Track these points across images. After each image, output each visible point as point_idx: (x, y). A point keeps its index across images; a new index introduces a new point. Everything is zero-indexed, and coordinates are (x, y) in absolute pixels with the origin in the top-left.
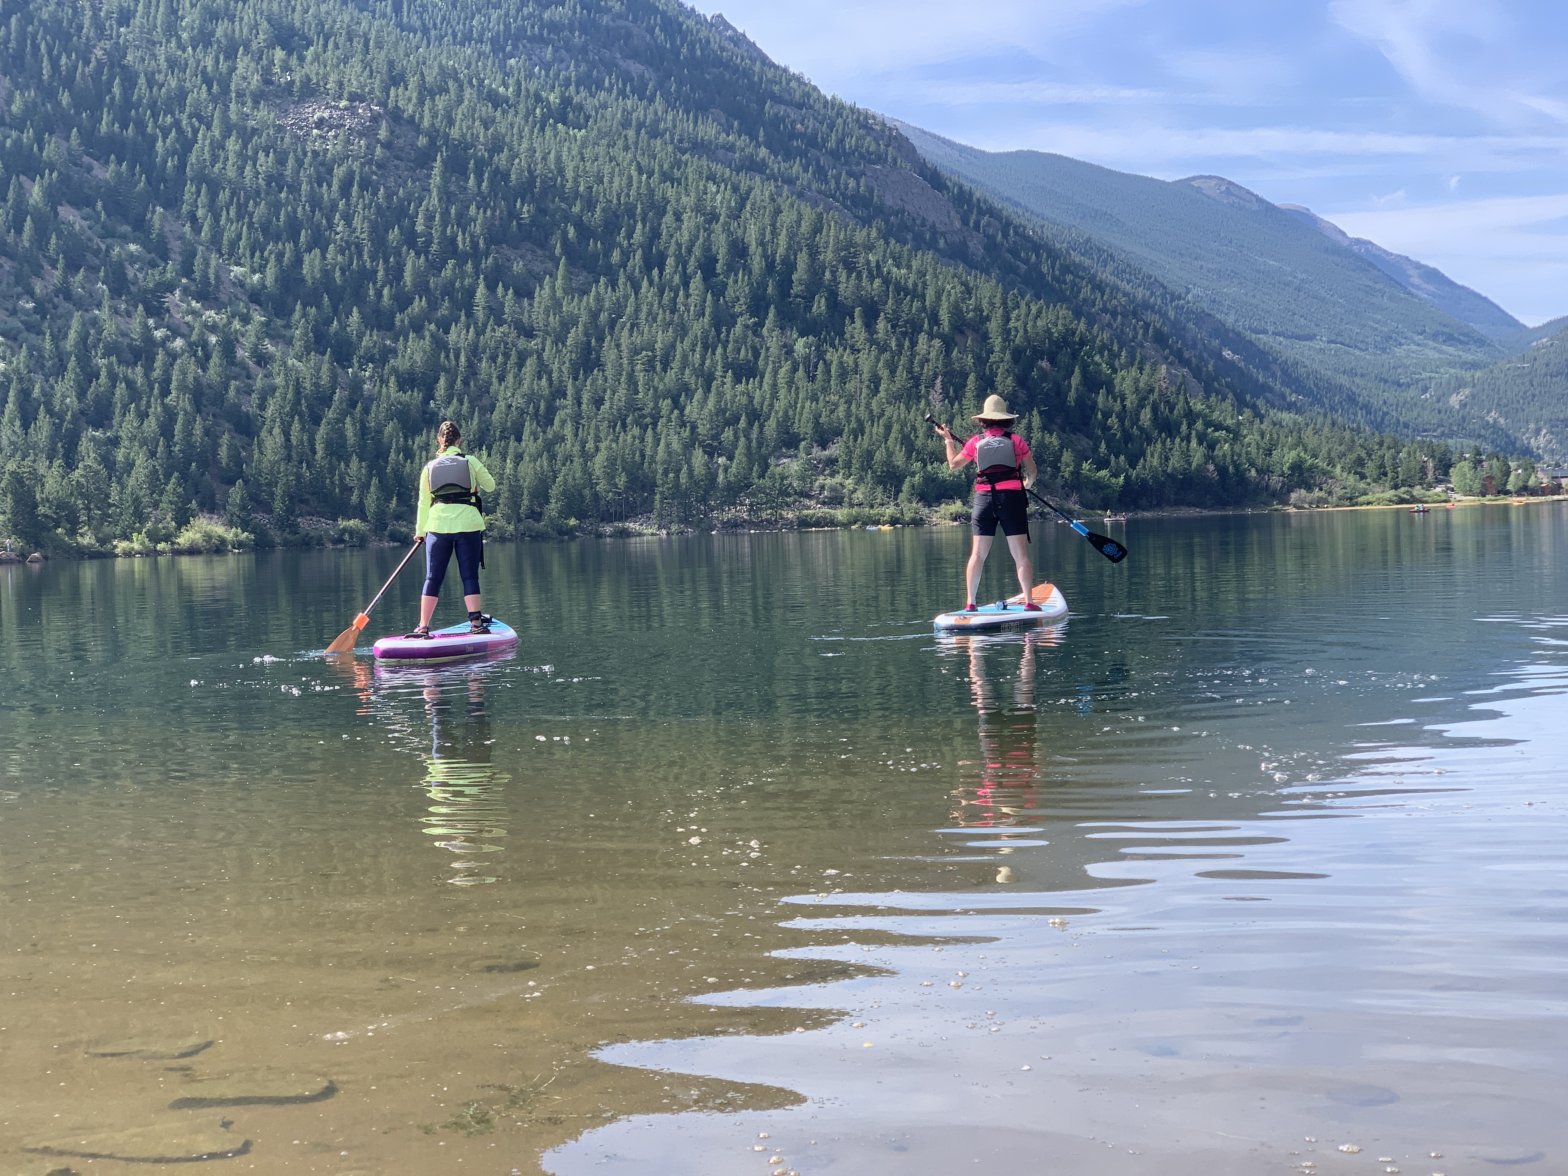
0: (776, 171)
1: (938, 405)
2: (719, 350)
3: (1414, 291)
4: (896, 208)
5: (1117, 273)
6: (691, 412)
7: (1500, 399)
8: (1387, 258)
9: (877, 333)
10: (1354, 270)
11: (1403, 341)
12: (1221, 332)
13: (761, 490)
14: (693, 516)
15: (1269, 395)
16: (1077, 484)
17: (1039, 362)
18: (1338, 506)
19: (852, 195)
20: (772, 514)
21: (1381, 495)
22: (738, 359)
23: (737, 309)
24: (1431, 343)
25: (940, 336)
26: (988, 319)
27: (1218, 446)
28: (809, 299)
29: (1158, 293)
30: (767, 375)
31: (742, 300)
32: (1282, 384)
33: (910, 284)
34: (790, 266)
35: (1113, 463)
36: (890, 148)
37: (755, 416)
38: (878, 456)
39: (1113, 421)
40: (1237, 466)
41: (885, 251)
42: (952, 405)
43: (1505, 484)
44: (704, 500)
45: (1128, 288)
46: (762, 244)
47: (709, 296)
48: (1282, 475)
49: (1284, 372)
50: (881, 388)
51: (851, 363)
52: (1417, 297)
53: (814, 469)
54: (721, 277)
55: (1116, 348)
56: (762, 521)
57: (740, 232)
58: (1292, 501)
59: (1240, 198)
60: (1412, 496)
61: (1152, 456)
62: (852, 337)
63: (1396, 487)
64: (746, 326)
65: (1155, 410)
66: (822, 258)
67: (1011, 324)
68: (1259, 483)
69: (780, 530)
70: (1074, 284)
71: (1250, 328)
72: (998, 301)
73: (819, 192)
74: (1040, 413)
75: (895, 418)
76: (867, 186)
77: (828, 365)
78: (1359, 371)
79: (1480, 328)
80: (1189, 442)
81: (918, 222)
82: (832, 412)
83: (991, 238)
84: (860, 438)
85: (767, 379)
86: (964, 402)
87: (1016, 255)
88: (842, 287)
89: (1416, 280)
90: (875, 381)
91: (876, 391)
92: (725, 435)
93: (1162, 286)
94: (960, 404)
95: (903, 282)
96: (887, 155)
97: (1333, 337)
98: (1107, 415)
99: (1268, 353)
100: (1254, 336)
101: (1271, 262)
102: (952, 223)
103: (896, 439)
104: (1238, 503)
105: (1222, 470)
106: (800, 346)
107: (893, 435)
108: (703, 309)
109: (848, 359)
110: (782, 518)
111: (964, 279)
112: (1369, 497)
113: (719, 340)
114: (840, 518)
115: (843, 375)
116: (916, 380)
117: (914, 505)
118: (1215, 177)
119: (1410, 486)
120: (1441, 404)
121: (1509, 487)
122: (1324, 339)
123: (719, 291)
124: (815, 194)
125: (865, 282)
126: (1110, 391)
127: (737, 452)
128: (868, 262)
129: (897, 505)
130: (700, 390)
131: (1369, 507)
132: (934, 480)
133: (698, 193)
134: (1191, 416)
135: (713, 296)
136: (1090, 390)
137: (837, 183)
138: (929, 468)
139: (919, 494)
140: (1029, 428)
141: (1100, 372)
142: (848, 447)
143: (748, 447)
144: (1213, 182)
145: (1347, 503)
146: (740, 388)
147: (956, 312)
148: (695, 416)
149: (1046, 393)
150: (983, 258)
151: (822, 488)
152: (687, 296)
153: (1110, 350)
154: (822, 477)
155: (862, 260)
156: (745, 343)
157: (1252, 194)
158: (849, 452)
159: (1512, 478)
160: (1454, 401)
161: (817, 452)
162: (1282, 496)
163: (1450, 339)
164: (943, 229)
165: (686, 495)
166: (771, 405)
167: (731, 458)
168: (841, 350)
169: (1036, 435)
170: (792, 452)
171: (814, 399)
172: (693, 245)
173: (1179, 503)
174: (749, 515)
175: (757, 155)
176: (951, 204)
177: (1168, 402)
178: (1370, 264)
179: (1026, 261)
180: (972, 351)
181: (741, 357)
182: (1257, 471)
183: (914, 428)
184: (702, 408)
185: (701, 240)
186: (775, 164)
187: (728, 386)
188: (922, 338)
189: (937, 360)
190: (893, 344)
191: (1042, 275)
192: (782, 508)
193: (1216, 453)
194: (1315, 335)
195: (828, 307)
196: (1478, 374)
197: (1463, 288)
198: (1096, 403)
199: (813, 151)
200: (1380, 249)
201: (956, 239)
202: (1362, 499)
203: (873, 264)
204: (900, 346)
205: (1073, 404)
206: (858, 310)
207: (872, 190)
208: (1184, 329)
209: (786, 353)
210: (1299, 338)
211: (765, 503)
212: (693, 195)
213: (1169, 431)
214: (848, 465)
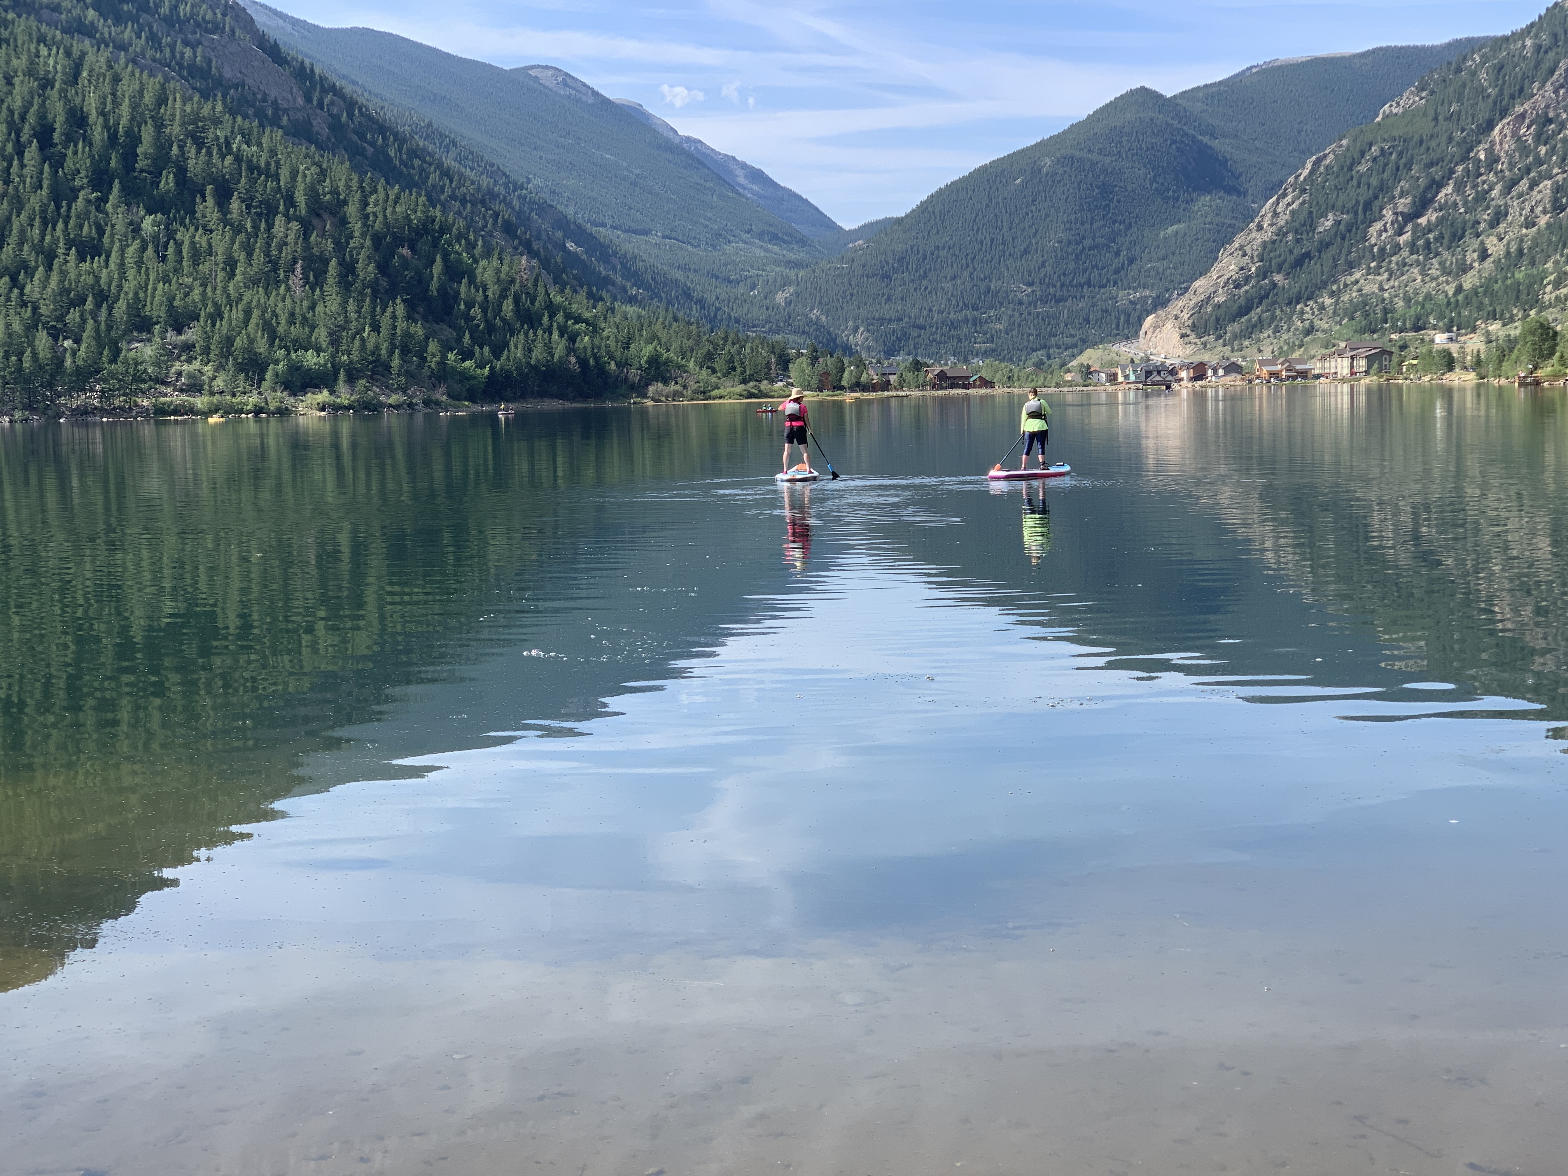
0: (107, 35)
1: (299, 291)
2: (60, 225)
3: (741, 191)
4: (235, 81)
5: (459, 159)
6: (32, 291)
7: (821, 297)
8: (716, 157)
9: (231, 213)
10: (686, 168)
11: (732, 238)
12: (562, 222)
13: (112, 375)
14: (38, 402)
15: (611, 288)
16: (443, 374)
17: (400, 250)
18: (692, 399)
19: (189, 65)
20: (126, 401)
21: (732, 389)
22: (81, 236)
23: (77, 183)
24: (757, 241)
25: (299, 219)
26: (345, 202)
27: (579, 338)
28: (157, 174)
29: (501, 182)
30: (113, 254)
31: (83, 173)
32: (623, 276)
33: (263, 165)
34: (134, 139)
35: (477, 354)
36: (228, 19)
37: (102, 297)
38: (238, 342)
39: (476, 311)
40: (597, 359)
41: (233, 127)
42: (313, 292)
43: (840, 380)
44: (50, 385)
45: (473, 175)
46: (102, 113)
47: (46, 166)
48: (640, 368)
49: (624, 266)
50: (237, 272)
51: (204, 244)
52: (743, 196)
53: (170, 354)
54: (59, 147)
55: (472, 237)
56: (114, 409)
57: (78, 100)
58: (650, 394)
59: (577, 91)
60: (760, 391)
61: (516, 347)
62: (204, 216)
63: (744, 382)
64: (89, 201)
65: (517, 300)
66: (167, 131)
67: (370, 209)
68: (618, 376)
69: (136, 418)
70: (422, 170)
71: (589, 220)
72: (355, 185)
73: (154, 60)
74: (404, 301)
75: (254, 303)
76: (204, 57)
77: (179, 245)
78: (692, 267)
79: (803, 229)
80: (551, 334)
81: (259, 96)
82: (187, 295)
83: (336, 118)
84: (218, 324)
85: (114, 255)
86: (326, 288)
87: (362, 137)
88: (191, 163)
89: (742, 180)
90: (231, 264)
91: (232, 275)
92: (70, 316)
93: (505, 174)
94: (321, 289)
95: (255, 160)
96: (224, 25)
97: (668, 233)
98: (470, 305)
99: (608, 246)
100: (594, 229)
101: (608, 156)
102: (295, 100)
103: (258, 325)
104: (598, 395)
105: (583, 362)
106: (148, 224)
107: (253, 321)
108: (40, 181)
109: (201, 239)
110: (136, 405)
111: (316, 160)
112: (721, 392)
113: (59, 214)
114: (200, 406)
115: (196, 257)
116: (274, 264)
117: (279, 394)
118: (552, 68)
119: (756, 381)
120: (768, 301)
121: (844, 383)
122: (659, 234)
123: (58, 163)
124: (150, 62)
125: (215, 159)
126: (472, 281)
127: (84, 335)
128: (217, 138)
129: (260, 393)
130: (41, 268)
131: (721, 401)
132: (298, 369)
133: (30, 56)
134: (552, 308)
135: (50, 168)
136: (452, 280)
137: (173, 51)
138: (293, 356)
139: (283, 383)
140: (394, 317)
141: (460, 261)
142: (206, 333)
143: (97, 331)
144: (550, 73)
145: (701, 397)
146: (85, 266)
147: (313, 195)
148: (36, 295)
149: (409, 281)
150: (329, 139)
151: (179, 374)
152: (22, 166)
153: (467, 239)
154: (178, 364)
155: (211, 136)
156: (88, 219)
157: (589, 87)
158: (208, 338)
159: (846, 374)
160: (780, 298)
161: (171, 336)
162: (640, 389)
163: (774, 238)
164: (286, 106)
165: (28, 381)
166: (120, 287)
167: (77, 341)
168: (192, 229)
169: (401, 325)
170: (144, 336)
171: (166, 280)
172: (27, 112)
173: (543, 394)
174: (101, 402)
175: (85, 18)
176: (294, 81)
177: (528, 293)
178: (701, 163)
179: (373, 144)
180: (332, 236)
181: (84, 234)
182: (616, 364)
183: (275, 314)
184: (45, 288)
185: (35, 107)
186: (106, 28)
187: (72, 264)
188: (279, 220)
189: (296, 243)
190: (249, 226)
191: (389, 159)
192: (136, 395)
193: (577, 345)
194: (651, 230)
195: (177, 184)
196: (802, 273)
197: (785, 189)
198: (458, 293)
199: (144, 15)
200: (708, 148)
201: (300, 116)
202: (716, 392)
203: (222, 140)
204: (256, 227)
205: (435, 293)
206: (209, 188)
207: (210, 61)
208: (528, 219)
209: (133, 231)
210: (635, 232)
211: (118, 389)
212: (24, 58)
213: (531, 323)
214: (206, 351)
